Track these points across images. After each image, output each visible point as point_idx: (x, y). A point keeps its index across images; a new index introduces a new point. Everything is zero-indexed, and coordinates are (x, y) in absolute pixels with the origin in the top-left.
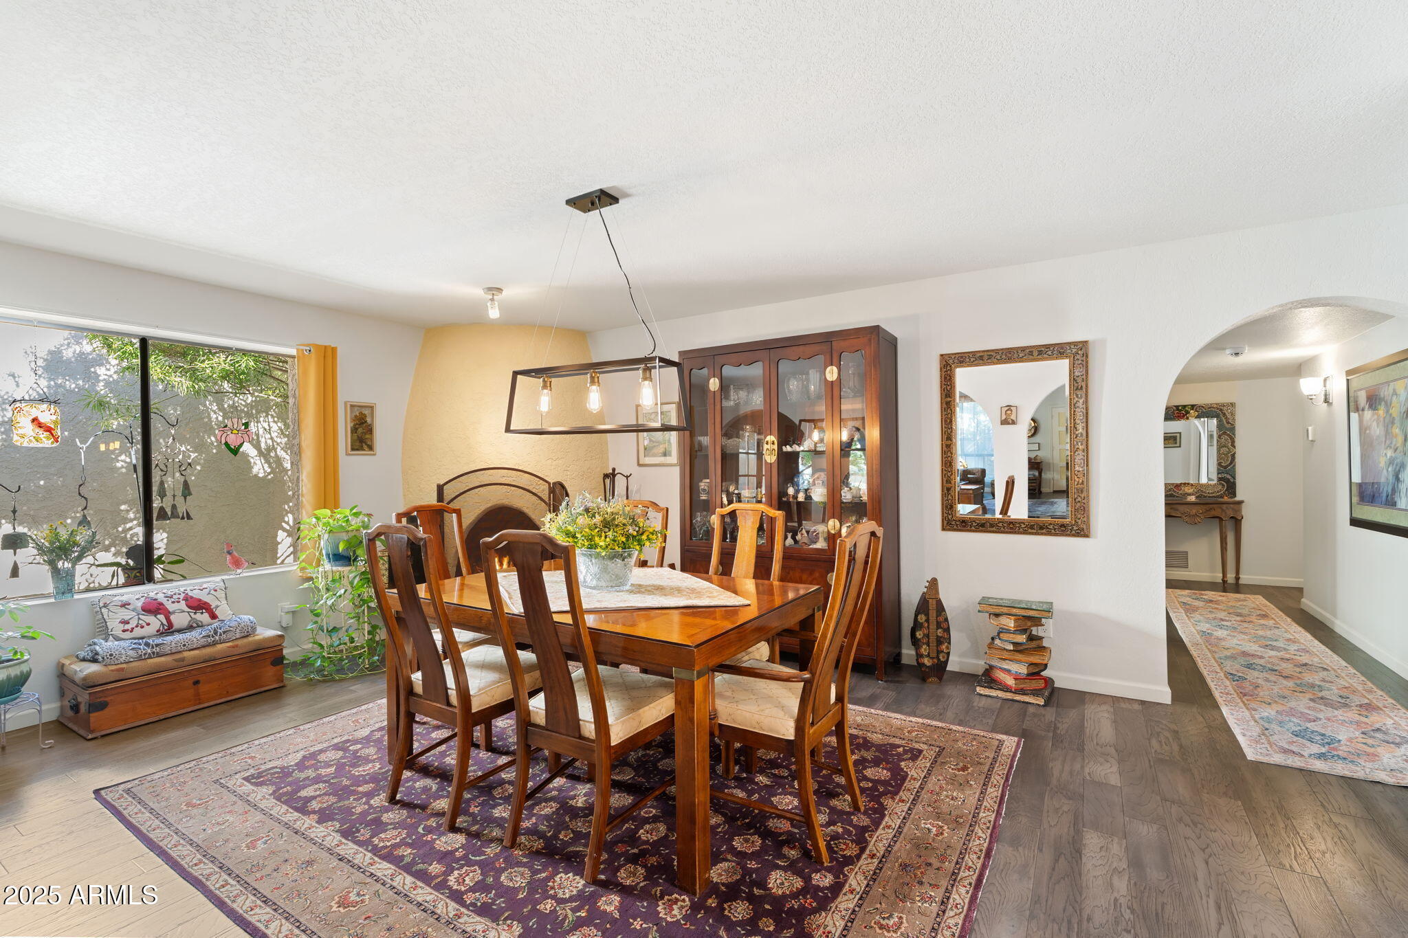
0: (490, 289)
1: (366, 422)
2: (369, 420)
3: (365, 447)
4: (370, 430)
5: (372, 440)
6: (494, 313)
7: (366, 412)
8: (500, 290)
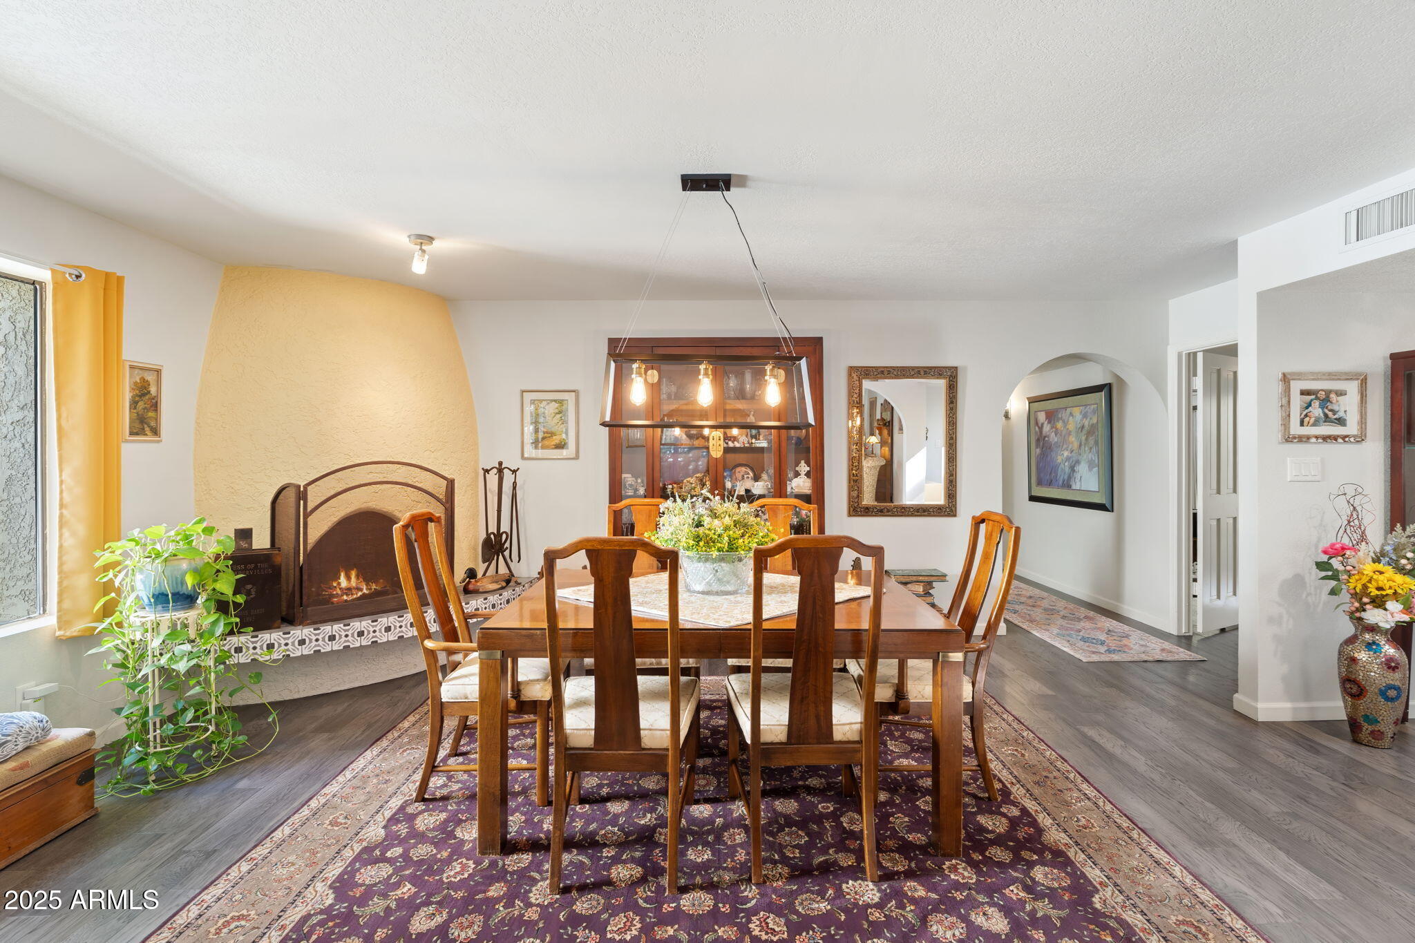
0: (420, 236)
1: (149, 392)
2: (153, 390)
3: (147, 429)
4: (155, 406)
5: (157, 419)
6: (419, 267)
7: (150, 378)
8: (431, 239)
